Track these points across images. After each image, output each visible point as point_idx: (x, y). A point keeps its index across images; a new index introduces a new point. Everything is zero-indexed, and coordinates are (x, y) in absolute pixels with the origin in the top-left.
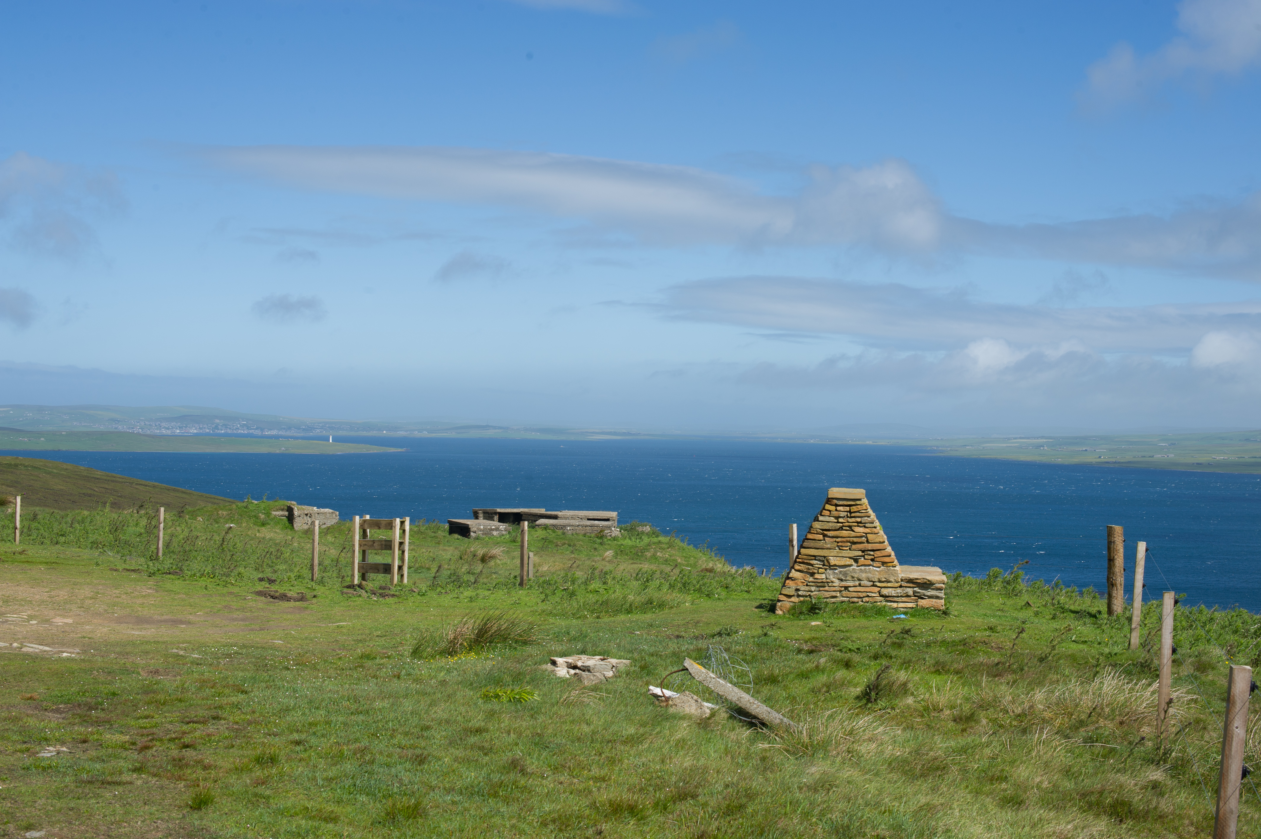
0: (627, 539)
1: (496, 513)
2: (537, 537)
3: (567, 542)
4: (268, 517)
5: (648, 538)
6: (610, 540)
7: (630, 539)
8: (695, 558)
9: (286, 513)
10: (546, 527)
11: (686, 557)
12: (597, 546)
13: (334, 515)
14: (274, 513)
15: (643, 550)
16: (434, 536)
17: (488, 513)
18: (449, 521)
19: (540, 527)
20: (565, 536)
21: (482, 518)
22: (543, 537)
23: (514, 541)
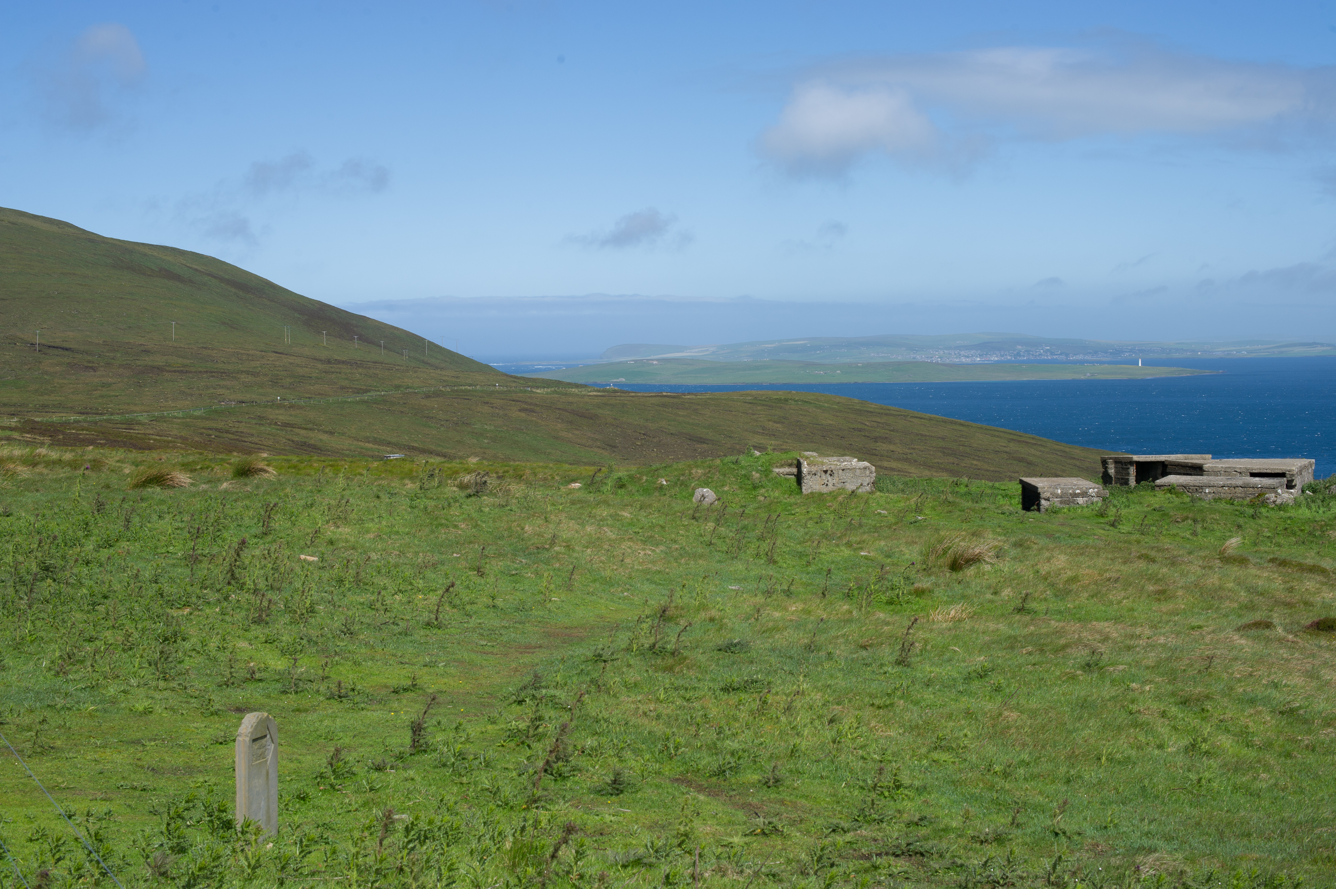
0: (1303, 508)
1: (1131, 463)
3: (1191, 515)
4: (766, 476)
6: (1273, 509)
9: (795, 470)
10: (1171, 489)
13: (868, 472)
14: (777, 470)
17: (1121, 463)
18: (1021, 482)
19: (1162, 488)
20: (1193, 506)
21: (1113, 471)
22: (1157, 506)
23: (1102, 515)
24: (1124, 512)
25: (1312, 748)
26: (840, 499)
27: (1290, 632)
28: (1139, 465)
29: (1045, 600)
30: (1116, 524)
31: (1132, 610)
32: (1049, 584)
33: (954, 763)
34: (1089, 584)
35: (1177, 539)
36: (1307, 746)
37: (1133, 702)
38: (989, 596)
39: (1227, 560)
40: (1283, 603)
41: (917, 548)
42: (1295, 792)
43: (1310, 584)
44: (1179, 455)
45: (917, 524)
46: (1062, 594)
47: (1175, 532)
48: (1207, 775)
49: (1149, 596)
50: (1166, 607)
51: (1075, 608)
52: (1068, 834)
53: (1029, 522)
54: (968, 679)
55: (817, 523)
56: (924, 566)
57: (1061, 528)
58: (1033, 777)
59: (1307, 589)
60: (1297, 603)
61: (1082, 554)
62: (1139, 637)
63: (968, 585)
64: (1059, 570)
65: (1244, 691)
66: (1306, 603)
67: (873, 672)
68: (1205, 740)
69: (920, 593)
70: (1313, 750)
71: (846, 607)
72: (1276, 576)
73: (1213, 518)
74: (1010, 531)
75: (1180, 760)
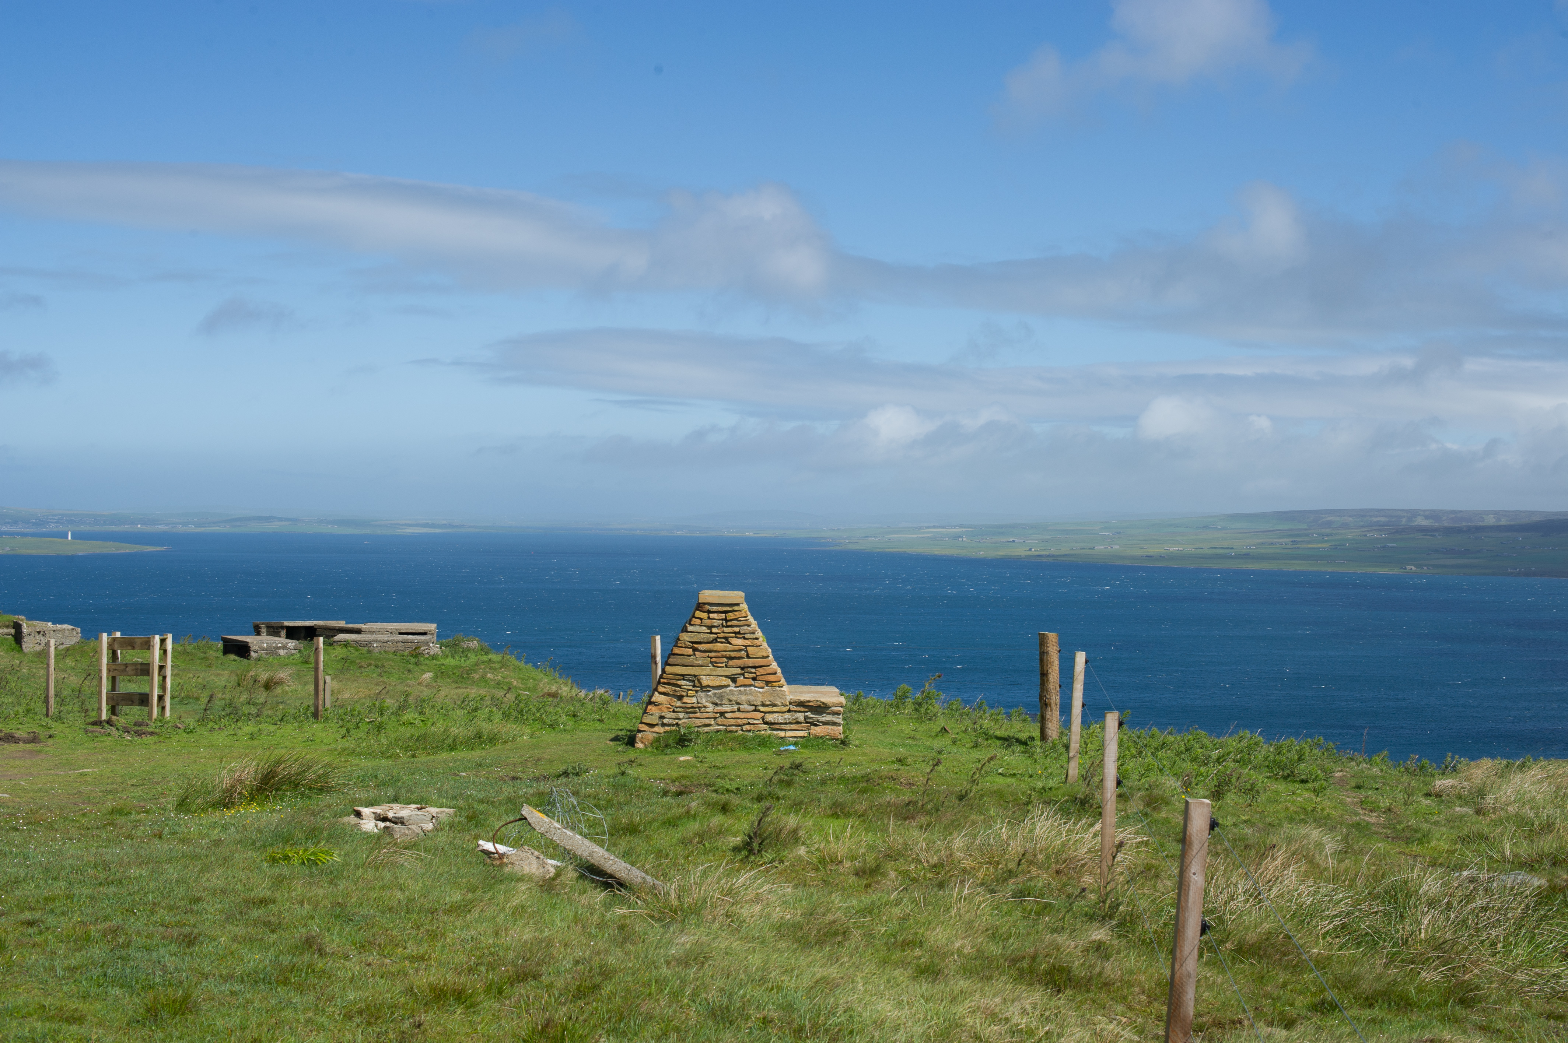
0: (450, 658)
1: (283, 627)
2: (336, 656)
3: (373, 663)
5: (476, 656)
6: (427, 659)
7: (453, 657)
8: (535, 680)
9: (13, 631)
10: (346, 644)
11: (523, 679)
12: (411, 666)
13: (75, 633)
15: (469, 671)
16: (204, 658)
17: (272, 627)
18: (223, 638)
19: (339, 643)
20: (370, 655)
21: (265, 634)
22: (343, 656)
23: (306, 662)
73: (389, 665)
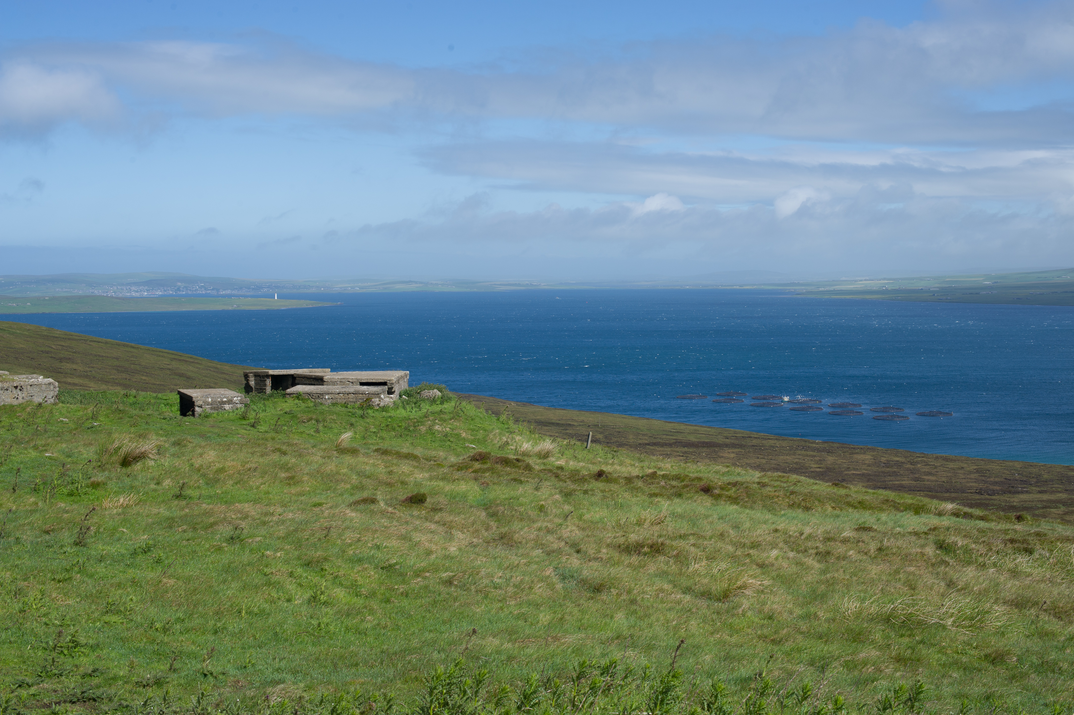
1: (268, 376)
3: (314, 417)
6: (377, 410)
7: (404, 408)
10: (298, 396)
13: (52, 387)
15: (419, 422)
17: (259, 376)
18: (179, 393)
19: (292, 395)
20: (316, 409)
21: (253, 383)
22: (288, 410)
23: (244, 418)
24: (262, 415)
25: (406, 595)
26: (28, 409)
27: (390, 505)
28: (274, 378)
29: (199, 487)
30: (256, 425)
31: (268, 493)
32: (202, 475)
33: (122, 623)
34: (234, 473)
35: (304, 435)
36: (402, 594)
37: (267, 566)
38: (153, 486)
39: (342, 451)
40: (385, 483)
41: (93, 449)
42: (393, 629)
43: (405, 467)
44: (305, 370)
45: (94, 429)
46: (212, 482)
47: (302, 430)
48: (325, 620)
49: (281, 482)
50: (294, 490)
51: (222, 493)
52: (215, 674)
53: (186, 425)
54: (134, 554)
55: (9, 430)
56: (99, 464)
57: (211, 429)
58: (188, 631)
59: (403, 472)
60: (396, 482)
61: (228, 450)
62: (272, 514)
63: (135, 477)
64: (210, 463)
65: (354, 553)
66: (402, 483)
67: (55, 552)
68: (322, 593)
69: (95, 485)
70: (407, 596)
71: (33, 499)
72: (380, 462)
73: (331, 419)
74: (170, 433)
75: (304, 609)
